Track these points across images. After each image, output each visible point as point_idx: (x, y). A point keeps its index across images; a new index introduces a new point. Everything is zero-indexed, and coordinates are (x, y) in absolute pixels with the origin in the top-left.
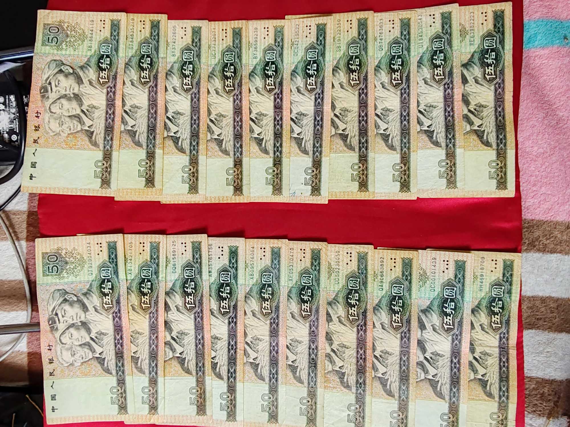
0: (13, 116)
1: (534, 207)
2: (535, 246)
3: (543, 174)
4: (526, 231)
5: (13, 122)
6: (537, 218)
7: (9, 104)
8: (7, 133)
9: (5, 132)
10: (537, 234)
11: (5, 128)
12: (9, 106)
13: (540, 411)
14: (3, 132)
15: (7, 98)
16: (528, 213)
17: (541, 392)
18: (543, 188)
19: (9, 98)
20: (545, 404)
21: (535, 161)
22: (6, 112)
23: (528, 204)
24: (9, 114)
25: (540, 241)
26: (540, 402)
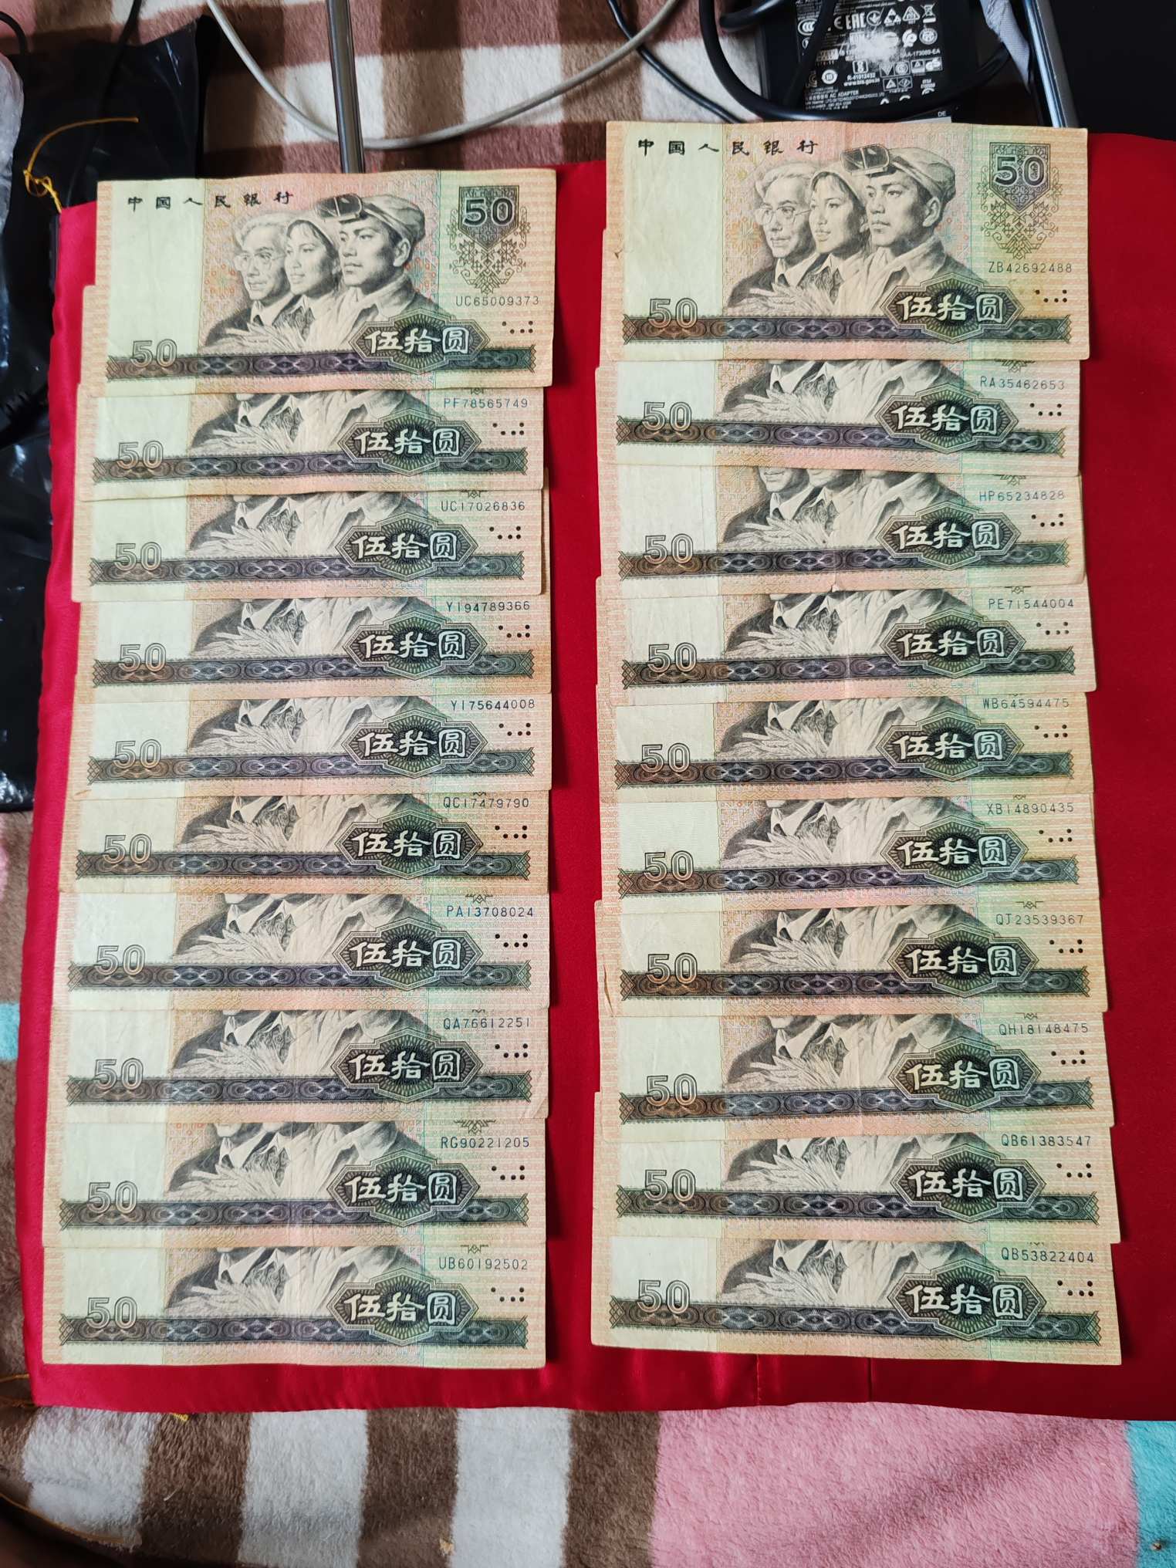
0: (887, 72)
5: (870, 71)
7: (918, 57)
8: (842, 58)
9: (842, 53)
11: (852, 51)
12: (911, 58)
14: (845, 48)
15: (933, 52)
19: (932, 56)
22: (895, 51)
24: (891, 60)
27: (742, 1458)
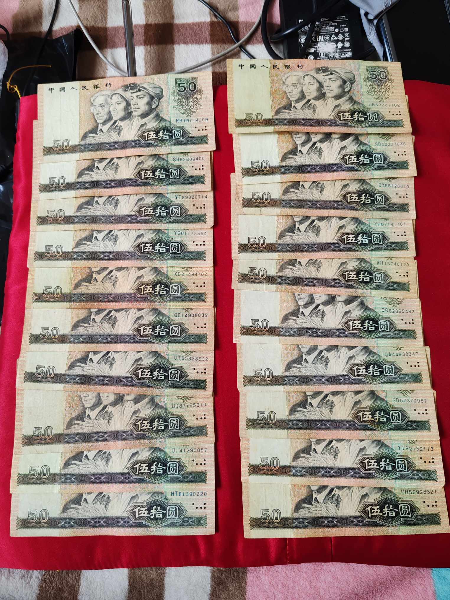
0: (332, 56)
1: (260, 585)
2: (218, 586)
3: (297, 596)
4: (234, 575)
5: (326, 56)
6: (248, 588)
7: (343, 52)
8: (315, 51)
9: (315, 49)
10: (231, 588)
11: (319, 49)
12: (340, 52)
13: (46, 587)
14: (316, 48)
15: (349, 50)
16: (253, 577)
17: (65, 590)
18: (281, 595)
19: (348, 51)
20: (52, 592)
21: (310, 586)
22: (335, 49)
23: (263, 577)
24: (333, 52)
25: (223, 591)
26: (55, 588)
27: (280, 586)
